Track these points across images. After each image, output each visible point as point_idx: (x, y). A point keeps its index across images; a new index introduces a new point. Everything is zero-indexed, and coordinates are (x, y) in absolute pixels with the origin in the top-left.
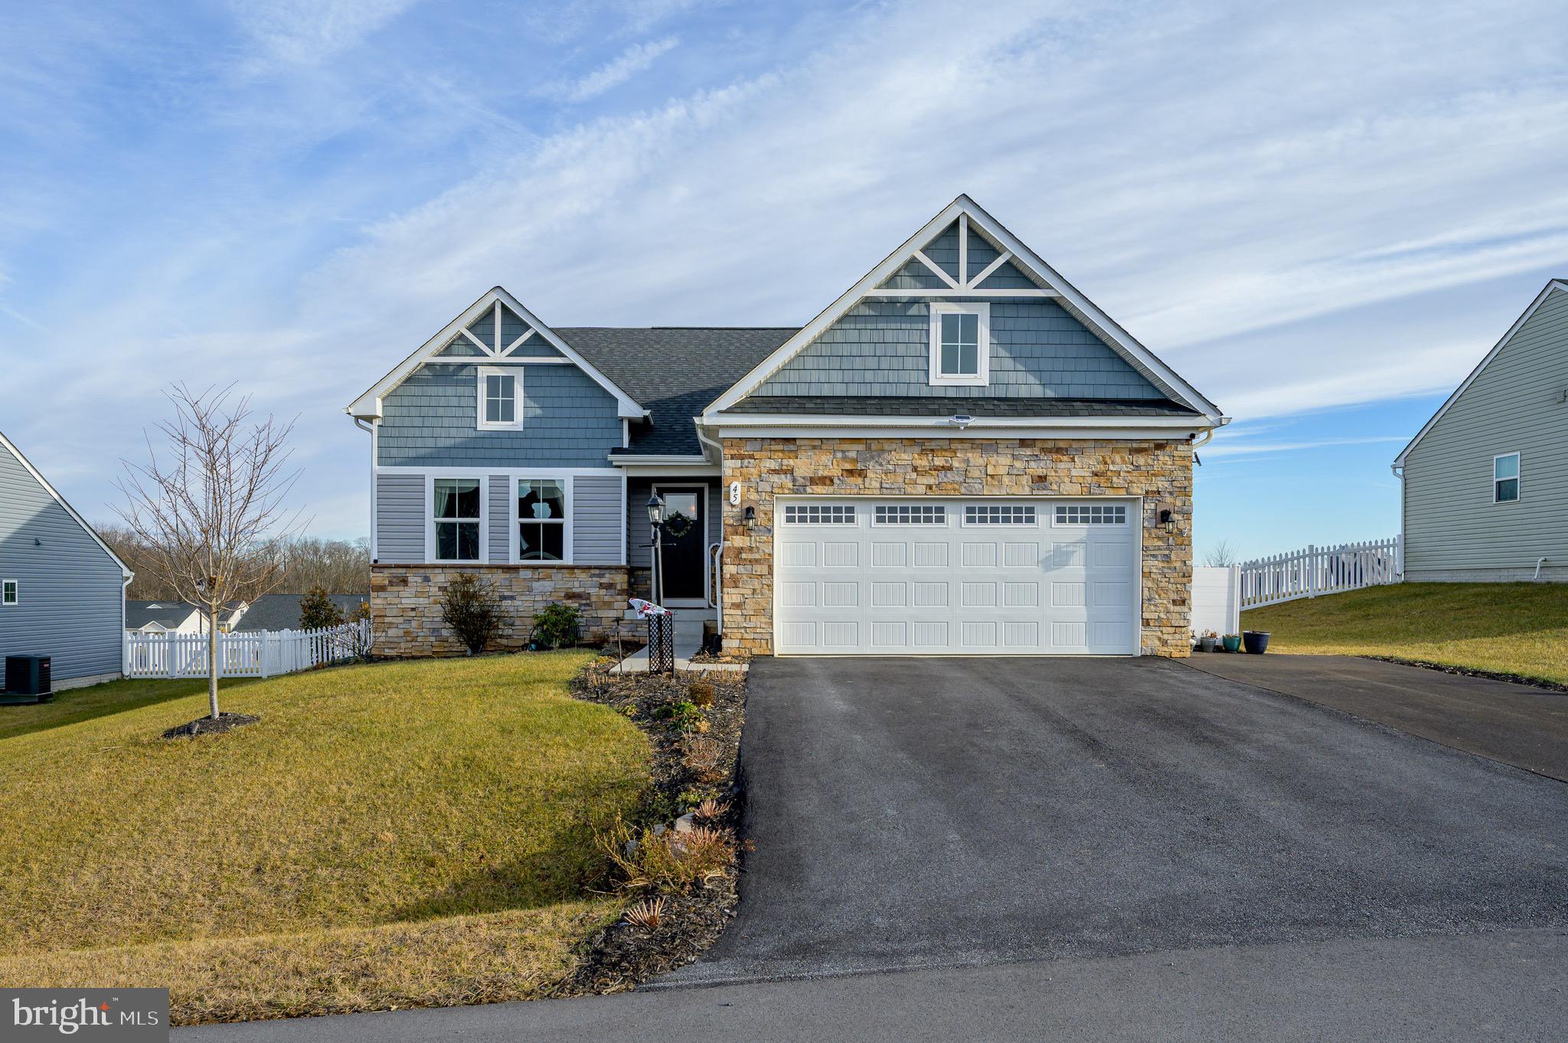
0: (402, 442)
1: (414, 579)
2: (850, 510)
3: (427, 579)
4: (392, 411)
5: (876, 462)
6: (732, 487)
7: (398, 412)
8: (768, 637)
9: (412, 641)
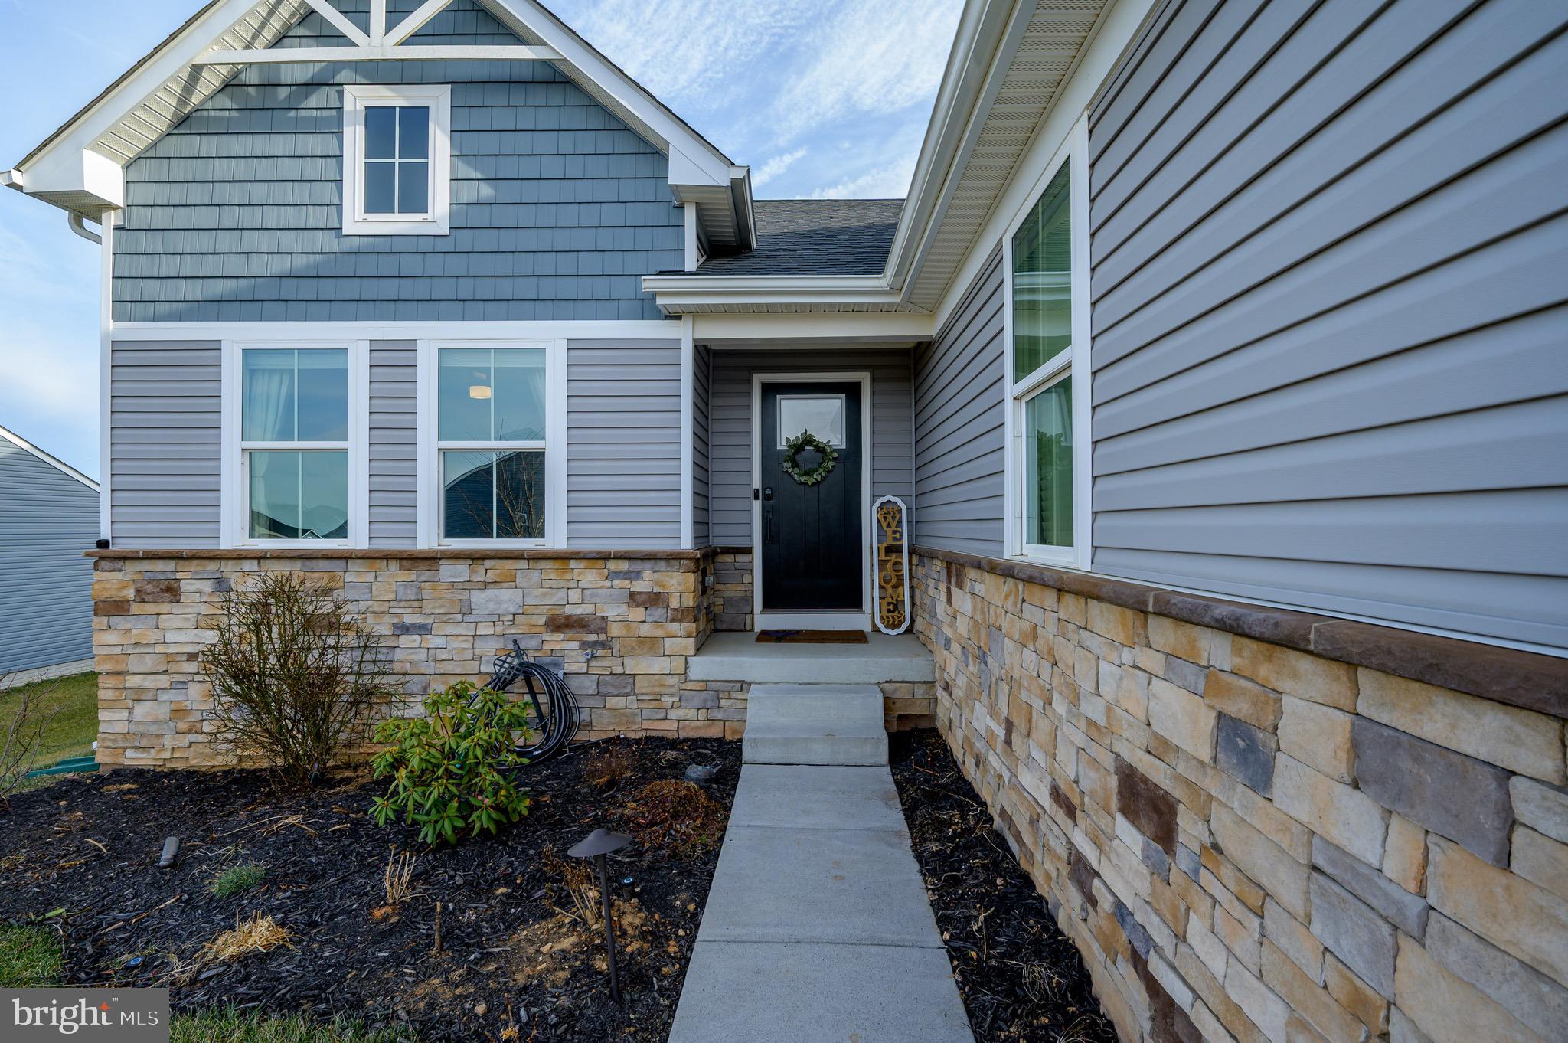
0: (170, 265)
1: (193, 585)
3: (221, 586)
4: (146, 194)
9: (190, 731)
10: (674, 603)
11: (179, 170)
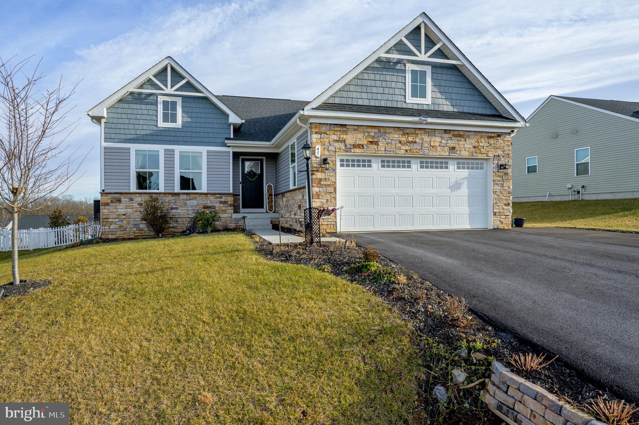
0: (117, 131)
1: (124, 199)
2: (369, 161)
3: (131, 200)
4: (112, 115)
5: (383, 138)
6: (317, 148)
7: (115, 116)
8: (334, 223)
9: (124, 231)
10: (229, 203)
11: (119, 111)
